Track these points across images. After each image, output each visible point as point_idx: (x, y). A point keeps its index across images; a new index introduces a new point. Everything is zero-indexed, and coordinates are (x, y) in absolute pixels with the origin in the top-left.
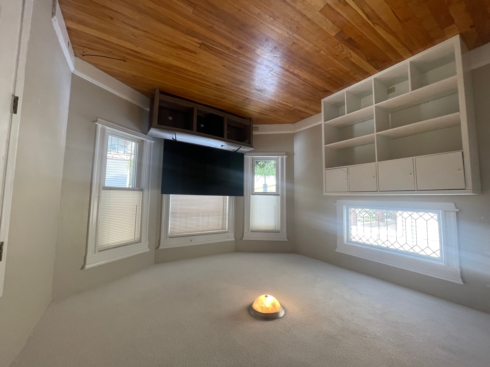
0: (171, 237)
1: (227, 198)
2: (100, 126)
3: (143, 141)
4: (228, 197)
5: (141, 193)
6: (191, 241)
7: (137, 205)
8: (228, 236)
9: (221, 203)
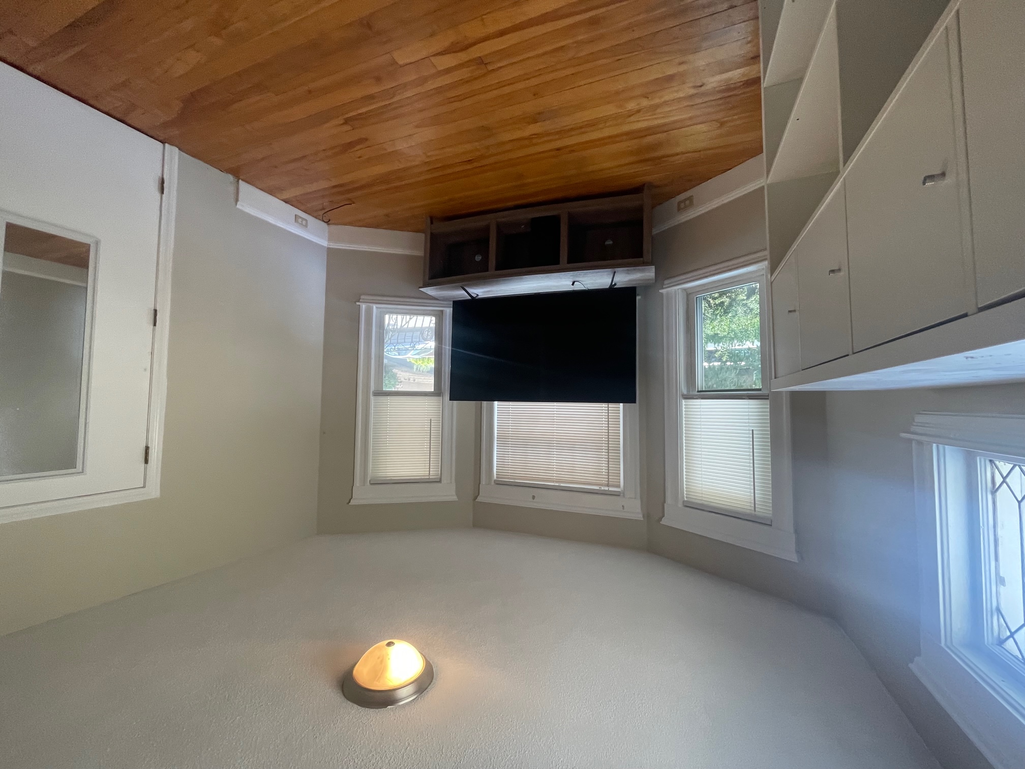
0: (498, 483)
1: (619, 408)
2: (364, 306)
3: (442, 311)
4: (621, 405)
5: (440, 400)
6: (534, 497)
7: (431, 420)
8: (623, 506)
9: (604, 419)
